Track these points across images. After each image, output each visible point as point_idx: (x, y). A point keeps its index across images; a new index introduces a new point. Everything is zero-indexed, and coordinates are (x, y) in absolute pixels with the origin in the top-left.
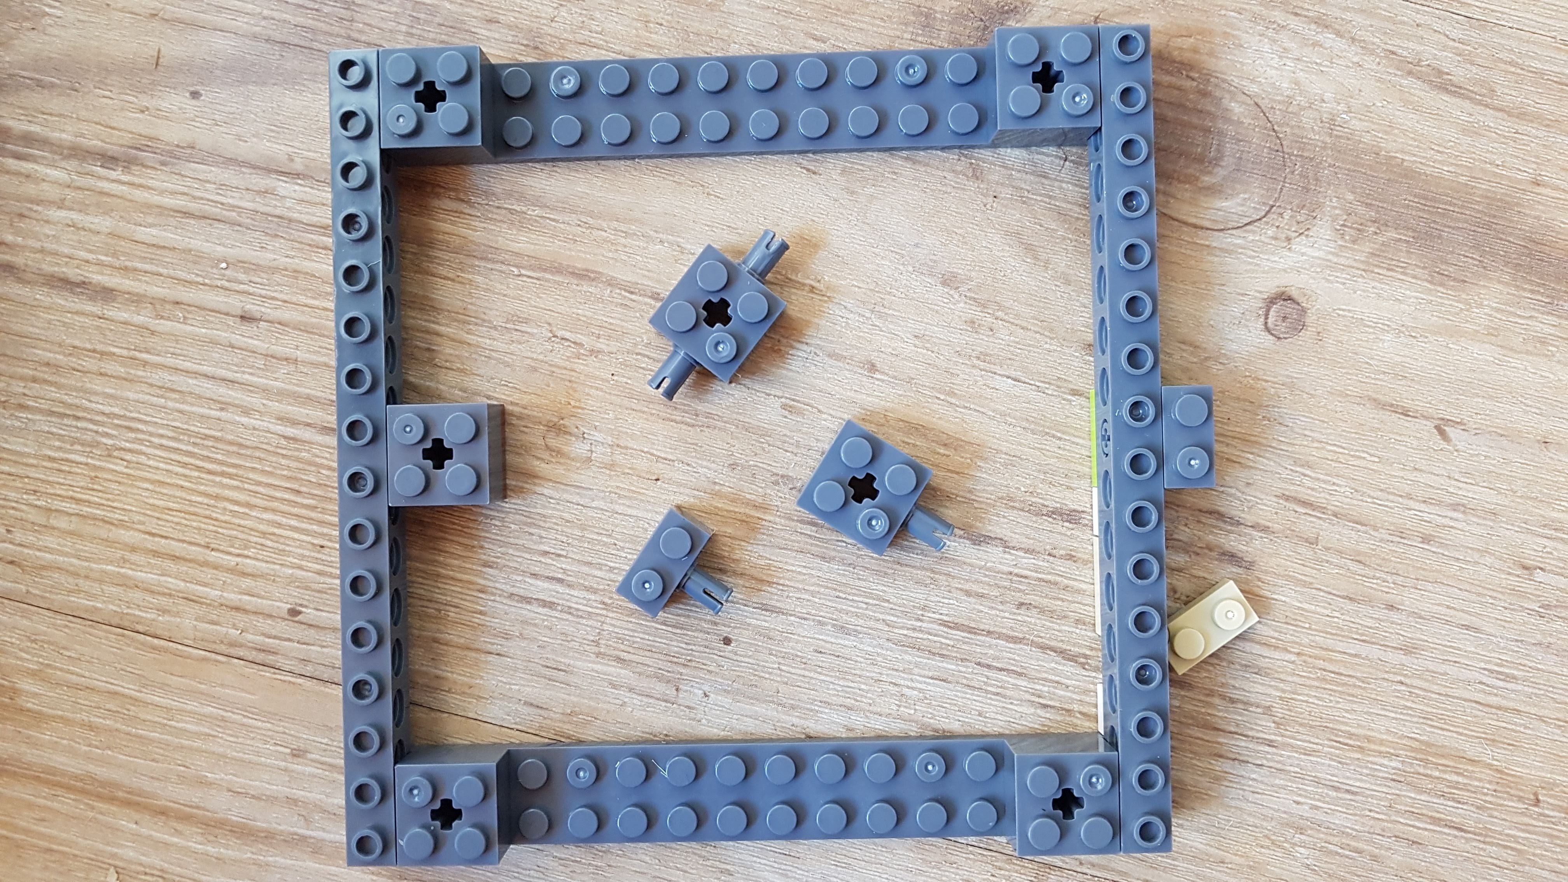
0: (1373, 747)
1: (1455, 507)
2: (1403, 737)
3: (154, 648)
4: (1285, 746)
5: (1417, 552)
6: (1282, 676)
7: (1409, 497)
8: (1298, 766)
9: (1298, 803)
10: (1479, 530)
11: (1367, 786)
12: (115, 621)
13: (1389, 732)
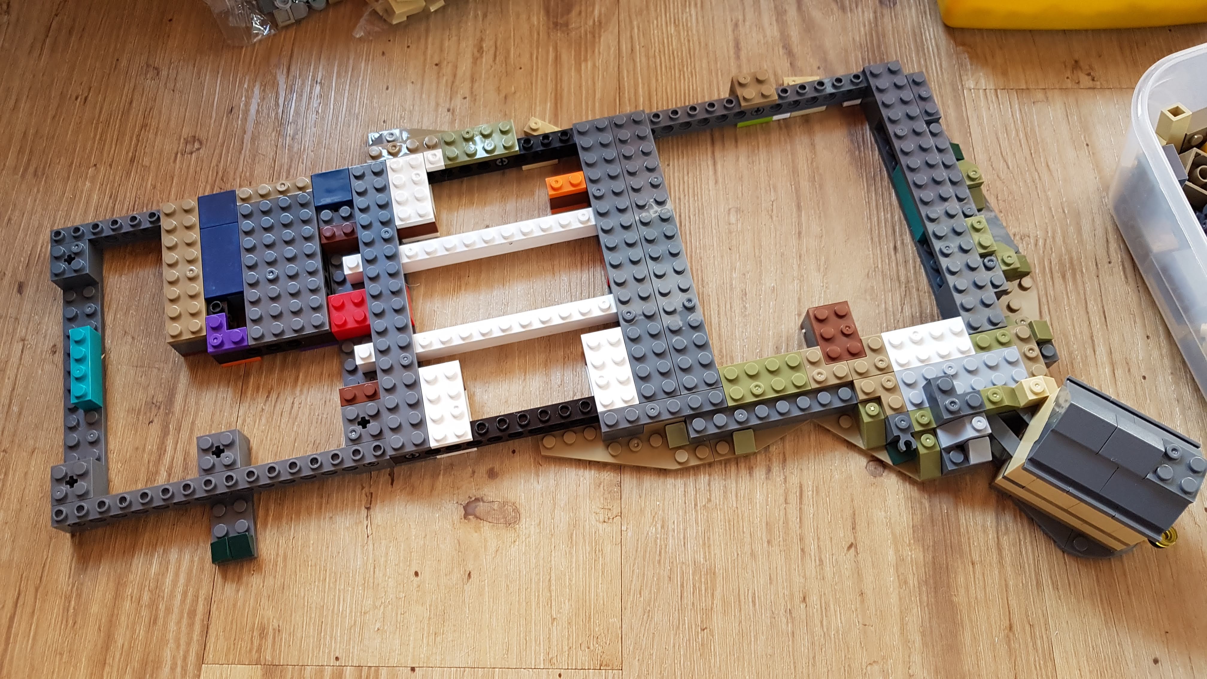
0: (707, 549)
1: (821, 560)
2: (714, 561)
3: (615, 100)
4: (696, 511)
5: (796, 548)
6: (726, 503)
7: (818, 539)
8: (690, 519)
9: (674, 522)
10: (814, 573)
11: (689, 551)
12: (621, 86)
13: (715, 554)
